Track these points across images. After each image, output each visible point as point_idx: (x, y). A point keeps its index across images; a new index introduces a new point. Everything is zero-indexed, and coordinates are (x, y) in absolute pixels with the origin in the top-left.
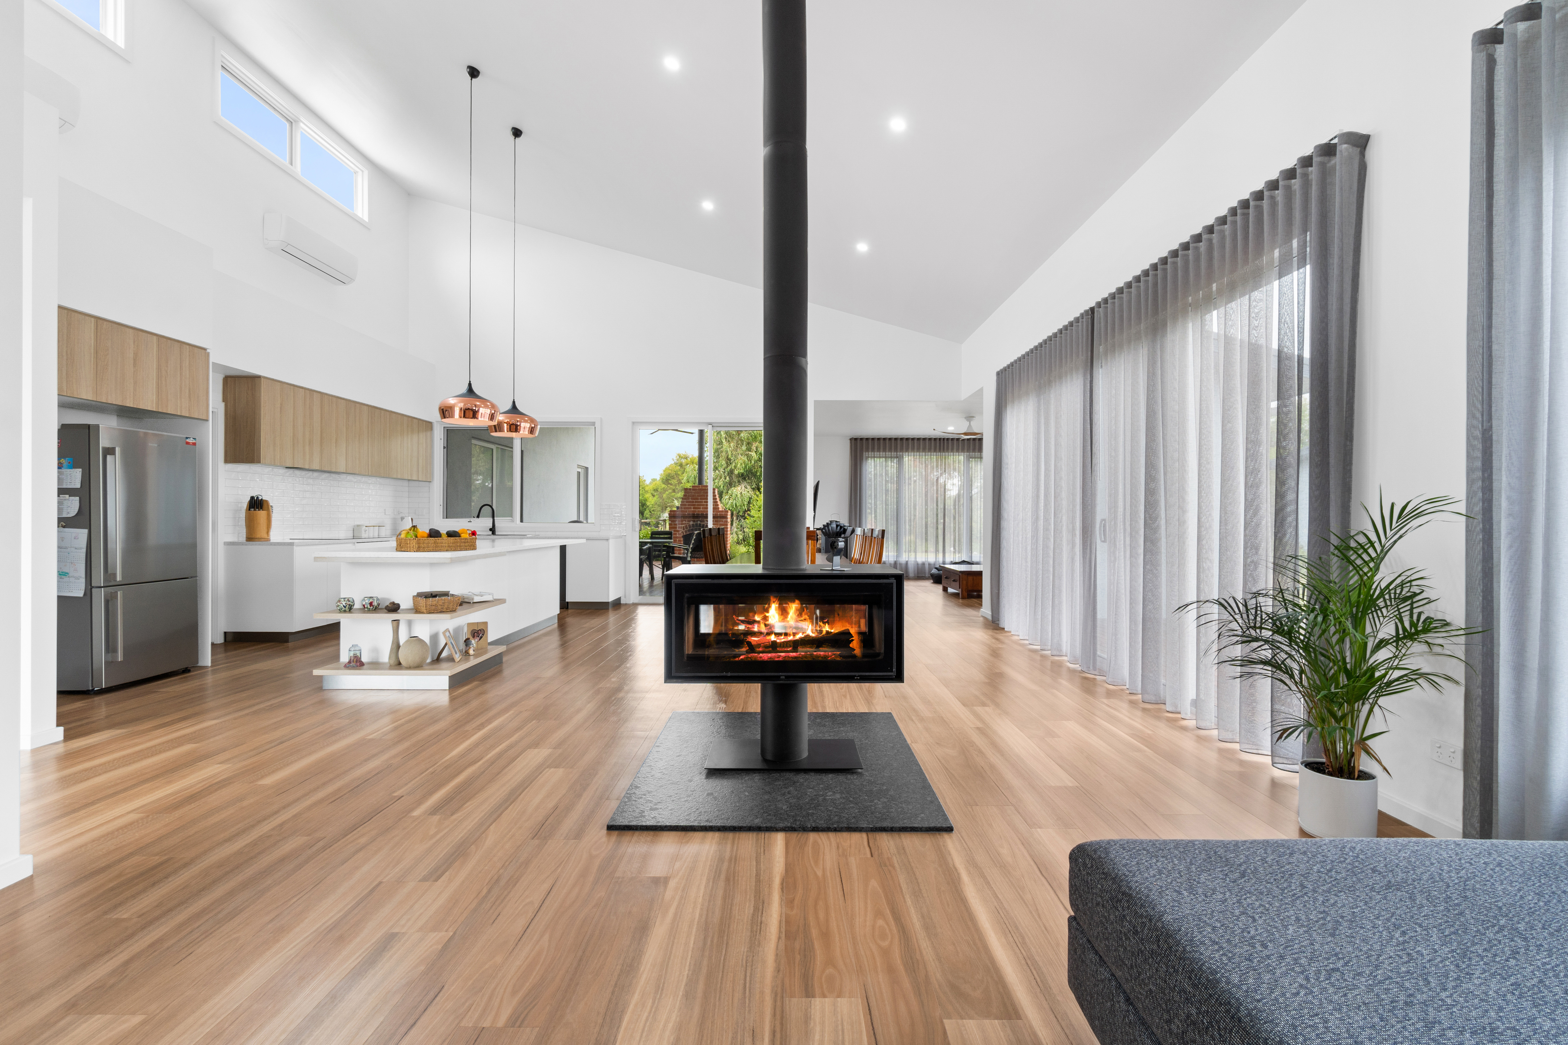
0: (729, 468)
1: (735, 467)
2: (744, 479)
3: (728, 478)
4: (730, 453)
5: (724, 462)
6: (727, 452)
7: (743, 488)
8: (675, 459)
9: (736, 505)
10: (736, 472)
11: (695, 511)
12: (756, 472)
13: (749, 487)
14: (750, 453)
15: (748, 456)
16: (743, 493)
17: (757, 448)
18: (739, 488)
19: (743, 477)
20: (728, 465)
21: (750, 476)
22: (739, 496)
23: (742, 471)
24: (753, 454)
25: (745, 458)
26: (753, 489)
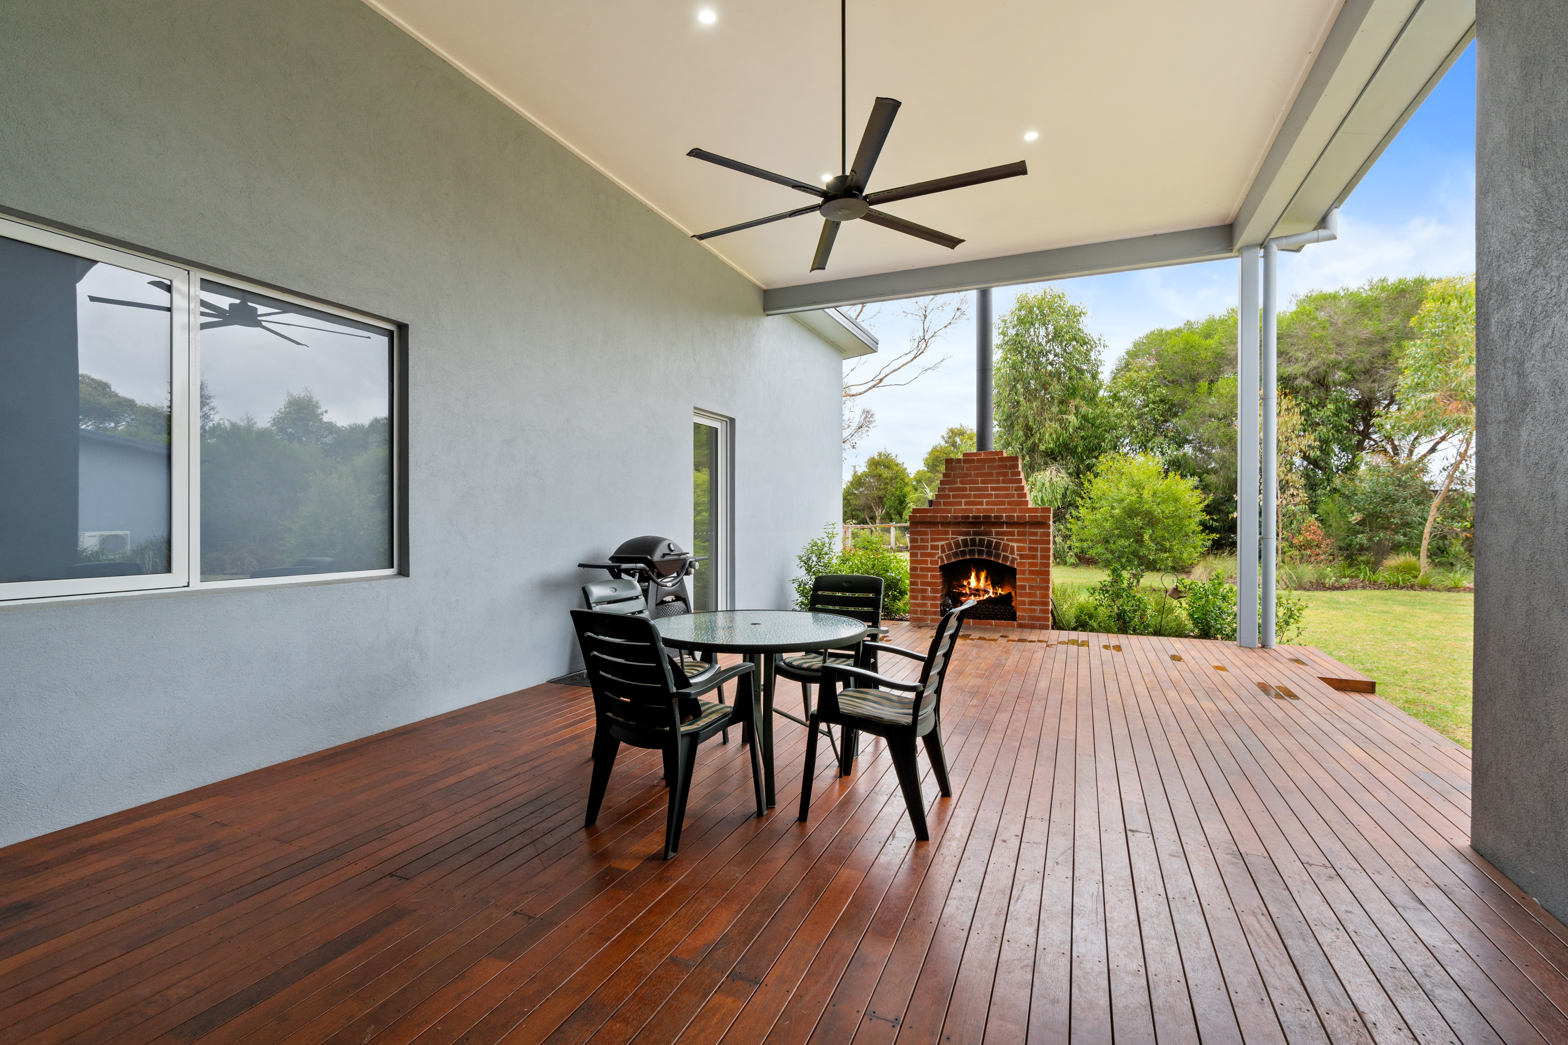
0: (1029, 443)
1: (1040, 440)
2: (1055, 459)
3: (1027, 458)
4: (1031, 419)
5: (1021, 433)
6: (1026, 418)
7: (1054, 472)
8: (946, 436)
9: (1042, 500)
10: (1042, 447)
11: (971, 511)
12: (1076, 447)
13: (1063, 471)
14: (1065, 416)
15: (1061, 421)
16: (1055, 479)
17: (1077, 407)
18: (1048, 473)
19: (1052, 456)
20: (1027, 437)
21: (1065, 454)
22: (1047, 485)
23: (1052, 446)
24: (1072, 418)
25: (1056, 425)
26: (1070, 474)
